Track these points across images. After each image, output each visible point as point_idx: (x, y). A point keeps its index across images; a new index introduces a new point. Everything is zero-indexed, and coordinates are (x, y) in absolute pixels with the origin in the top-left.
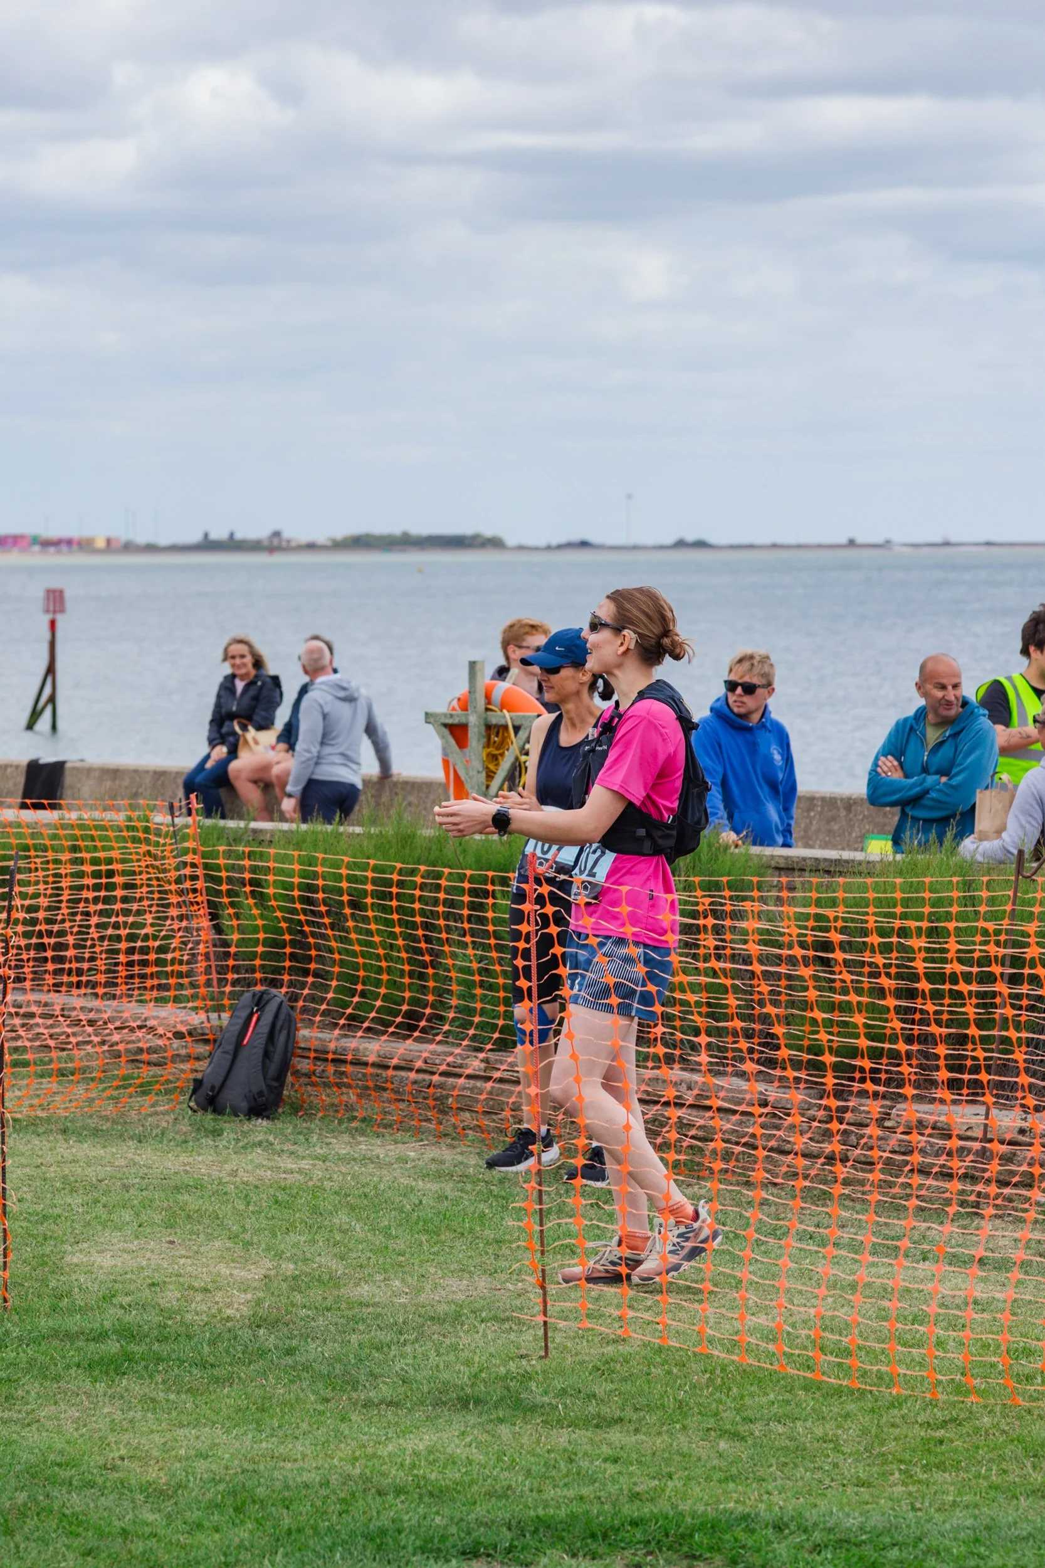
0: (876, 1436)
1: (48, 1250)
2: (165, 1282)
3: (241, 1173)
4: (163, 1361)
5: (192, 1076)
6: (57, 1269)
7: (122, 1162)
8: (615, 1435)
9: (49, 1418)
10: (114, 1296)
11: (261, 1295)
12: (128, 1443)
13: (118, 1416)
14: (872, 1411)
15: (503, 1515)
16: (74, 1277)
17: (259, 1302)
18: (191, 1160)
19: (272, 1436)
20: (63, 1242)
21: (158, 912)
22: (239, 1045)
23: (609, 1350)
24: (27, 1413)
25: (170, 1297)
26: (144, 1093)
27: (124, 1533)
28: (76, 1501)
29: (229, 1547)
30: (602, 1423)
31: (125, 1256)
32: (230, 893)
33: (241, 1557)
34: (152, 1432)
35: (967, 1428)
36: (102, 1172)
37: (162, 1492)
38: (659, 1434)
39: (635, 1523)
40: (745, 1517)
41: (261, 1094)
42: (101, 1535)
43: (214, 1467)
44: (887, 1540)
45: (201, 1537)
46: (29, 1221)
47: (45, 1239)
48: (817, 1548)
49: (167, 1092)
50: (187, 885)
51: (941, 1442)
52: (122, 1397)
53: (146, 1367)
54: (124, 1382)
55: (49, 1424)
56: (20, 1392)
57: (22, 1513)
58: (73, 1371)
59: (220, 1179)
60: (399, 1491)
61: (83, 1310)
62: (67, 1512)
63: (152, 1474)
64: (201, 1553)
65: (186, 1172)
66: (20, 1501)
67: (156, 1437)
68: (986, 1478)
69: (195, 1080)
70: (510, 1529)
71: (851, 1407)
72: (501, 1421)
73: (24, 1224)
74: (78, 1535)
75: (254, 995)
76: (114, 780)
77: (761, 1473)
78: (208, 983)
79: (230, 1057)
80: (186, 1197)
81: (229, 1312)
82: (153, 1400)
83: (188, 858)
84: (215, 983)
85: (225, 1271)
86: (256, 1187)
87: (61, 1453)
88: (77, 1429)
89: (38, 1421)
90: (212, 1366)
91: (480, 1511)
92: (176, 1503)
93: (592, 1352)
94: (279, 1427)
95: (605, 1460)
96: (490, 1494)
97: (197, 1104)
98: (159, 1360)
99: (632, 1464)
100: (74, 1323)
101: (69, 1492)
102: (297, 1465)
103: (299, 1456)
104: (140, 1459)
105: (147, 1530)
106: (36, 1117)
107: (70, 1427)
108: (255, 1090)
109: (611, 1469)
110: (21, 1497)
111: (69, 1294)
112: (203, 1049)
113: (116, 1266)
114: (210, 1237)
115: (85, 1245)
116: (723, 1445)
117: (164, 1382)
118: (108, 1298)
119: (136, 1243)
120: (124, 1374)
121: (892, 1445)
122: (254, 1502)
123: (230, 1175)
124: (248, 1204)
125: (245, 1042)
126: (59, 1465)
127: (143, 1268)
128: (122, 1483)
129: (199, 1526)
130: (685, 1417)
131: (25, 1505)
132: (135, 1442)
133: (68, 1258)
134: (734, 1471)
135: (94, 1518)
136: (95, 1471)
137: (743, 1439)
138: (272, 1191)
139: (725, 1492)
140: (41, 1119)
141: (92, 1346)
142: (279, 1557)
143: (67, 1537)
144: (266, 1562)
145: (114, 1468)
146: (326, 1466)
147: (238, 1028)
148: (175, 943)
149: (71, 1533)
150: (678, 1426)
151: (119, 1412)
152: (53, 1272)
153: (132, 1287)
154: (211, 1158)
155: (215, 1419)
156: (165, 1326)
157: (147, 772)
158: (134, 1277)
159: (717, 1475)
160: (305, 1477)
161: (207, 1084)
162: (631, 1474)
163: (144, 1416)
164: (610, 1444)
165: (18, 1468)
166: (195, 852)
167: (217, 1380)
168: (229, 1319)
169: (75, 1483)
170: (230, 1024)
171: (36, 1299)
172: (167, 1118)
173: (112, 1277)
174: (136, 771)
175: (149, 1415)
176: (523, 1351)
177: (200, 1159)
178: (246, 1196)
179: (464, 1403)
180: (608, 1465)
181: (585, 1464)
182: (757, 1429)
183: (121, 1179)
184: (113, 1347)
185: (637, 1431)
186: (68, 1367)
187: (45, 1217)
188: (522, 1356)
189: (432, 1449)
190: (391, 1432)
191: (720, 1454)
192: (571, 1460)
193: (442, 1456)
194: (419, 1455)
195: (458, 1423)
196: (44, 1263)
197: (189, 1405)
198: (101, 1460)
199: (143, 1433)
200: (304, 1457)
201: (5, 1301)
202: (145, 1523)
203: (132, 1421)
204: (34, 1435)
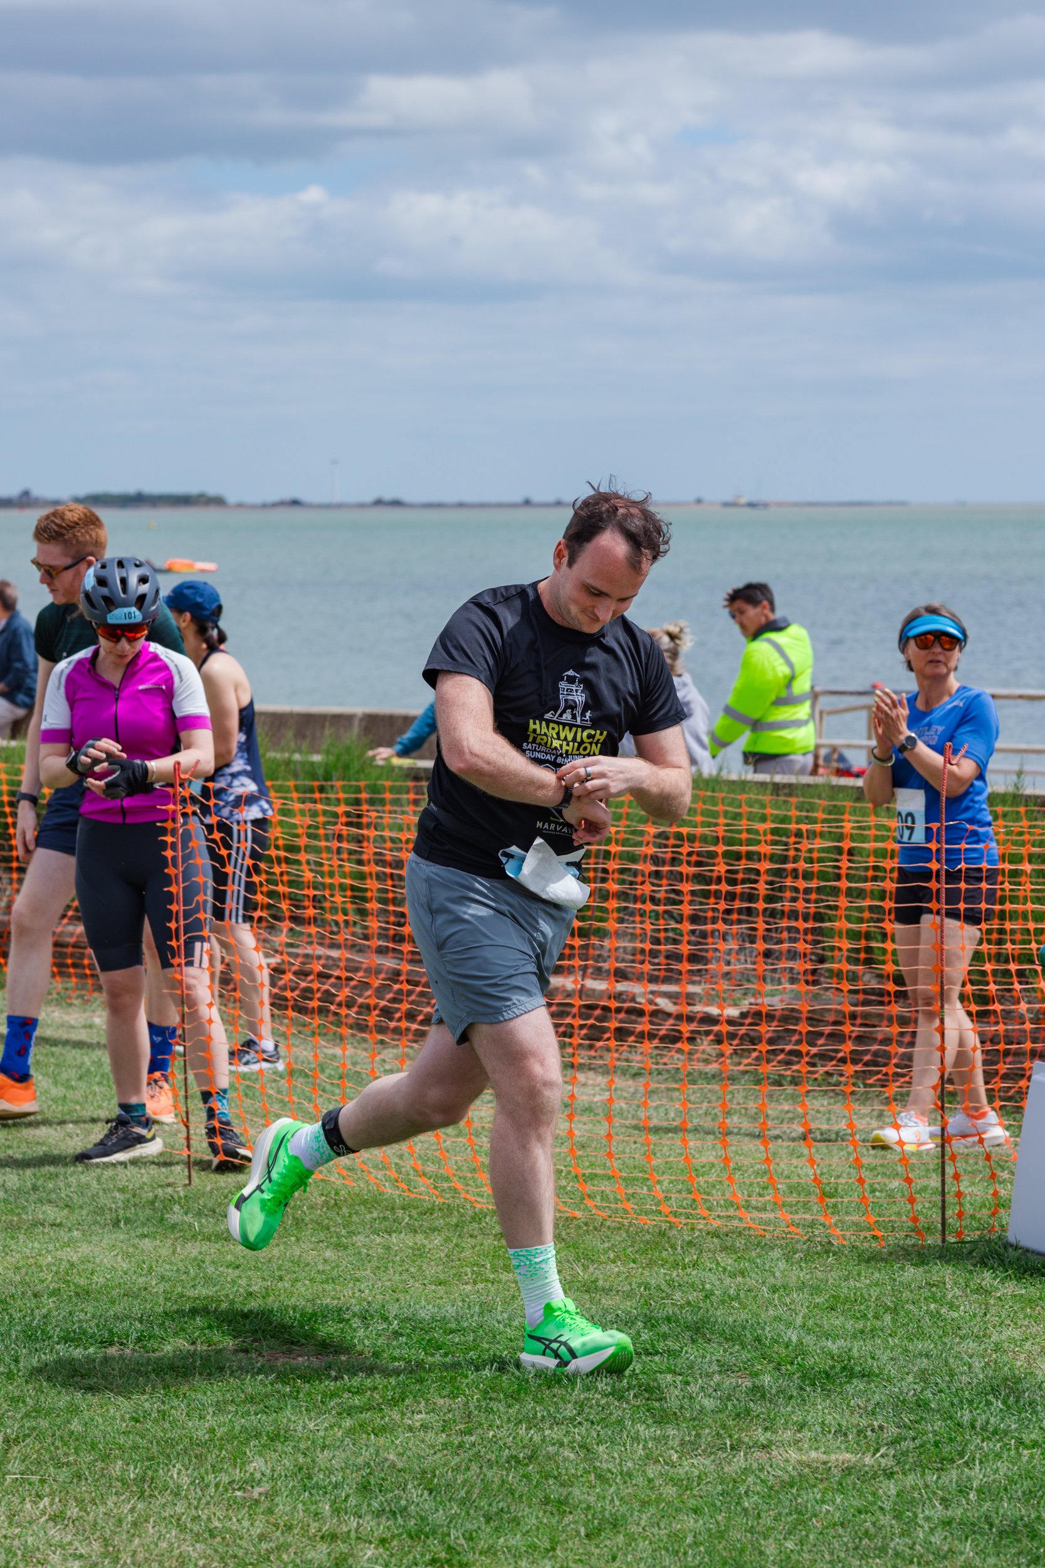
0: (457, 1245)
14: (457, 1226)
15: (137, 1311)
38: (278, 1245)
39: (245, 1316)
40: (339, 1309)
44: (453, 1326)
48: (397, 1334)
60: (55, 1293)
70: (141, 1321)
71: (440, 1222)
72: (144, 1236)
77: (358, 1274)
91: (118, 1309)
93: (228, 1181)
95: (228, 1267)
96: (126, 1295)
99: (250, 1269)
109: (232, 1273)
116: (328, 1254)
121: (467, 1253)
134: (335, 1273)
137: (346, 1248)
139: (324, 1290)
150: (293, 1239)
159: (319, 1278)
162: (249, 1278)
176: (171, 1180)
179: (116, 1223)
180: (230, 1271)
181: (211, 1269)
182: (359, 1240)
188: (169, 1185)
189: (85, 1260)
190: (51, 1247)
191: (325, 1261)
192: (200, 1267)
193: (90, 1266)
194: (72, 1265)
195: (109, 1238)
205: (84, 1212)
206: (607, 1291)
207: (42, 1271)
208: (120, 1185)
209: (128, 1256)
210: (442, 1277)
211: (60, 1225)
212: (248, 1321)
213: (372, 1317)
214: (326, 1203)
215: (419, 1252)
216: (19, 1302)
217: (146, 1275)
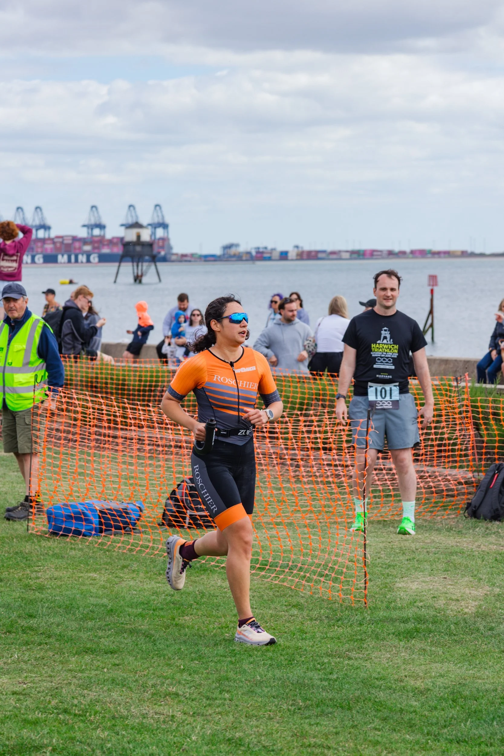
1: (388, 581)
2: (439, 596)
3: (482, 546)
4: (432, 632)
5: (466, 502)
6: (391, 590)
7: (429, 541)
9: (376, 658)
10: (415, 602)
11: (482, 603)
12: (410, 670)
13: (407, 657)
16: (398, 593)
17: (480, 606)
18: (460, 540)
19: (475, 668)
20: (396, 577)
21: (452, 427)
22: (488, 488)
24: (367, 655)
25: (441, 603)
26: (445, 510)
27: (401, 710)
28: (382, 695)
29: (447, 717)
31: (423, 584)
32: (483, 419)
33: (452, 722)
34: (421, 665)
36: (418, 545)
37: (421, 692)
41: (497, 510)
42: (391, 710)
43: (446, 681)
45: (435, 713)
46: (382, 567)
47: (388, 576)
49: (456, 509)
50: (464, 415)
52: (411, 648)
53: (424, 635)
54: (413, 641)
55: (376, 661)
56: (365, 646)
57: (357, 700)
58: (390, 636)
59: (472, 549)
61: (401, 608)
62: (377, 700)
63: (419, 684)
64: (434, 720)
65: (457, 546)
66: (356, 695)
67: (423, 667)
69: (468, 503)
73: (380, 569)
74: (380, 711)
75: (496, 465)
76: (446, 364)
78: (474, 460)
79: (483, 493)
80: (455, 557)
81: (466, 610)
82: (424, 650)
83: (464, 403)
84: (477, 460)
85: (467, 591)
86: (488, 553)
87: (379, 673)
88: (387, 663)
89: (371, 659)
90: (454, 635)
92: (427, 697)
94: (479, 663)
97: (469, 514)
98: (430, 632)
100: (395, 614)
101: (379, 691)
102: (484, 681)
103: (486, 677)
104: (413, 677)
105: (412, 709)
106: (395, 520)
107: (385, 661)
108: (495, 508)
110: (357, 693)
111: (395, 601)
112: (472, 490)
113: (418, 588)
114: (463, 576)
115: (406, 579)
117: (431, 642)
118: (413, 603)
119: (429, 578)
120: (414, 638)
122: (462, 698)
123: (477, 547)
124: (483, 561)
125: (491, 486)
126: (377, 679)
127: (430, 590)
128: (404, 688)
129: (436, 708)
131: (358, 697)
132: (413, 669)
133: (398, 585)
135: (389, 703)
136: (393, 682)
138: (495, 555)
140: (396, 520)
141: (402, 625)
142: (468, 723)
143: (375, 712)
144: (462, 724)
145: (401, 681)
146: (497, 682)
147: (488, 480)
148: (459, 441)
149: (378, 710)
151: (408, 655)
152: (390, 591)
153: (424, 598)
154: (470, 540)
155: (451, 659)
156: (436, 616)
157: (461, 361)
158: (426, 594)
160: (487, 686)
161: (473, 504)
163: (419, 657)
165: (359, 680)
166: (467, 399)
167: (456, 642)
168: (466, 613)
169: (383, 687)
170: (485, 478)
171: (380, 603)
172: (454, 520)
173: (415, 594)
174: (456, 361)
175: (422, 657)
177: (465, 539)
178: (482, 557)
183: (426, 549)
184: (410, 626)
186: (389, 634)
187: (390, 566)
196: (386, 587)
197: (440, 653)
198: (396, 677)
199: (417, 665)
200: (488, 677)
201: (366, 604)
202: (411, 706)
203: (413, 659)
204: (368, 665)
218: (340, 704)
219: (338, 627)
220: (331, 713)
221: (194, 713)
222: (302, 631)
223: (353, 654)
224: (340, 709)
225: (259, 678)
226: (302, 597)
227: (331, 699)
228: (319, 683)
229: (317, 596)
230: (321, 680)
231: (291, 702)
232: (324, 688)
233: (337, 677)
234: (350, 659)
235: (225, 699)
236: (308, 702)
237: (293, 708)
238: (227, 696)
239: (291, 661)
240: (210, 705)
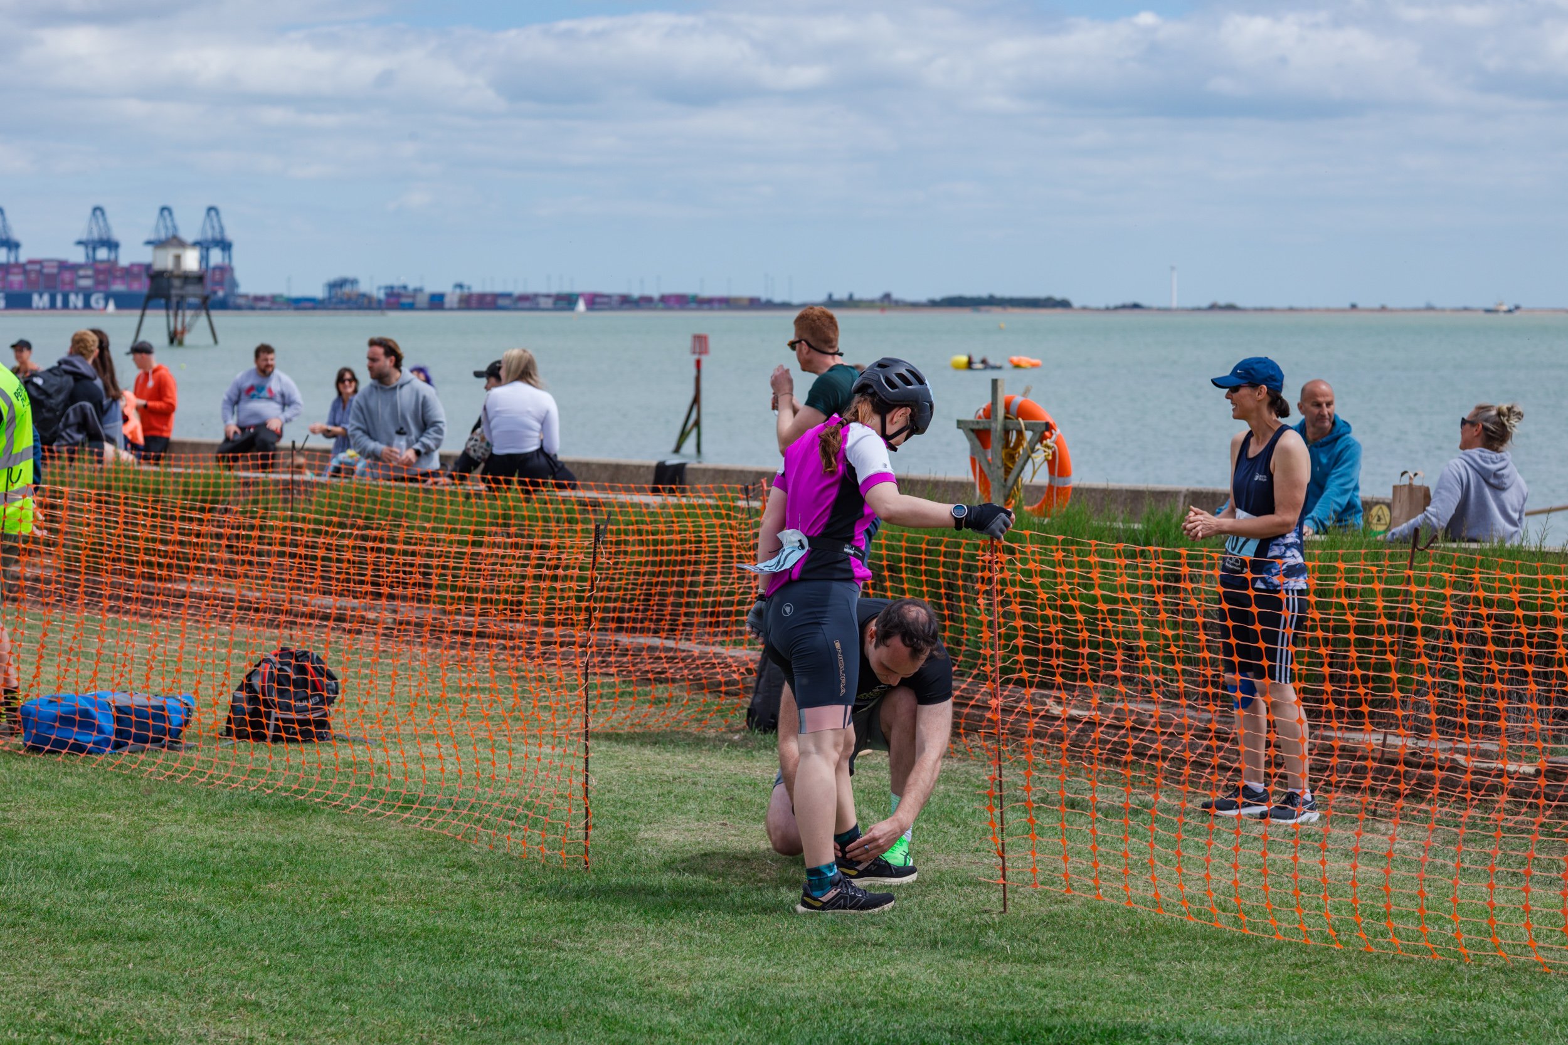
0: (1253, 973)
1: (625, 828)
2: (715, 853)
4: (702, 909)
6: (631, 842)
7: (695, 765)
8: (1048, 969)
9: (605, 948)
10: (673, 862)
12: (665, 967)
13: (660, 947)
14: (1254, 955)
15: (948, 1022)
16: (643, 847)
17: (786, 869)
18: (750, 765)
19: (777, 964)
20: (639, 822)
23: (1055, 908)
24: (590, 944)
25: (717, 864)
27: (651, 1030)
28: (616, 1007)
30: (1039, 960)
31: (687, 833)
34: (685, 959)
35: (1327, 968)
36: (678, 773)
37: (685, 1002)
38: (1084, 968)
39: (1049, 1030)
40: (1138, 1028)
42: (633, 1030)
43: (727, 985)
46: (614, 806)
47: (625, 820)
51: (1303, 978)
52: (666, 934)
53: (689, 914)
54: (670, 924)
55: (605, 953)
56: (586, 929)
57: (574, 1014)
58: (630, 916)
60: (872, 1004)
61: (647, 872)
62: (607, 1014)
63: (680, 989)
65: (744, 774)
66: (573, 1006)
67: (687, 963)
68: (1332, 1004)
70: (951, 1033)
71: (1239, 952)
72: (960, 957)
73: (612, 809)
74: (615, 1032)
77: (1158, 997)
80: (741, 791)
82: (689, 937)
87: (612, 971)
88: (626, 956)
89: (597, 950)
91: (931, 1020)
92: (694, 1010)
93: (1041, 910)
94: (785, 958)
95: (1035, 986)
96: (939, 1008)
99: (1056, 989)
100: (638, 881)
101: (612, 1001)
102: (793, 986)
103: (796, 979)
104: (671, 978)
105: (669, 1029)
107: (621, 954)
109: (1039, 993)
110: (574, 1004)
111: (637, 860)
113: (678, 841)
114: (756, 822)
115: (656, 825)
116: (1131, 977)
117: (701, 925)
118: (668, 864)
119: (696, 824)
120: (671, 918)
121: (1264, 980)
122: (755, 1011)
126: (608, 982)
127: (699, 843)
128: (654, 996)
130: (1105, 955)
131: (577, 1009)
132: (669, 967)
133: (641, 834)
134: (1136, 995)
135: (629, 1020)
136: (635, 986)
137: (1148, 973)
139: (1125, 1010)
143: (606, 1033)
145: (650, 985)
146: (816, 986)
149: (609, 1030)
150: (1098, 963)
151: (661, 945)
152: (629, 844)
153: (688, 856)
154: (767, 765)
155: (735, 951)
156: (710, 885)
157: (750, 472)
158: (691, 849)
159: (1121, 998)
160: (798, 993)
162: (1055, 997)
163: (680, 948)
164: (1041, 975)
165: (576, 983)
167: (744, 924)
169: (618, 995)
171: (611, 864)
172: (739, 735)
173: (673, 849)
174: (741, 472)
175: (685, 948)
176: (987, 907)
179: (934, 945)
180: (1037, 990)
181: (1019, 988)
182: (1161, 966)
183: (692, 778)
185: (1066, 966)
187: (628, 804)
188: (986, 912)
189: (902, 976)
190: (872, 964)
191: (1128, 983)
192: (1009, 985)
193: (908, 981)
194: (890, 980)
195: (926, 958)
196: (622, 838)
197: (717, 941)
198: (641, 978)
199: (678, 960)
200: (800, 979)
201: (586, 863)
202: (669, 1024)
203: (671, 951)
204: (592, 960)
205: (905, 934)
206: (1395, 1019)
207: (862, 984)
208: (940, 910)
209: (941, 972)
210: (1237, 1001)
211: (882, 945)
212: (1051, 1035)
213: (1169, 1035)
214: (1132, 932)
215: (1217, 978)
216: (838, 1012)
217: (959, 992)
218: (544, 1020)
219: (539, 901)
220: (529, 1036)
221: (288, 1035)
222: (476, 907)
223: (566, 944)
224: (544, 1029)
225: (401, 980)
226: (476, 853)
227: (528, 1013)
228: (506, 987)
229: (501, 851)
230: (511, 982)
231: (458, 1019)
232: (516, 996)
233: (539, 979)
234: (559, 949)
235: (343, 1013)
236: (491, 1019)
237: (462, 1027)
238: (346, 1007)
239: (457, 953)
240: (315, 1022)
